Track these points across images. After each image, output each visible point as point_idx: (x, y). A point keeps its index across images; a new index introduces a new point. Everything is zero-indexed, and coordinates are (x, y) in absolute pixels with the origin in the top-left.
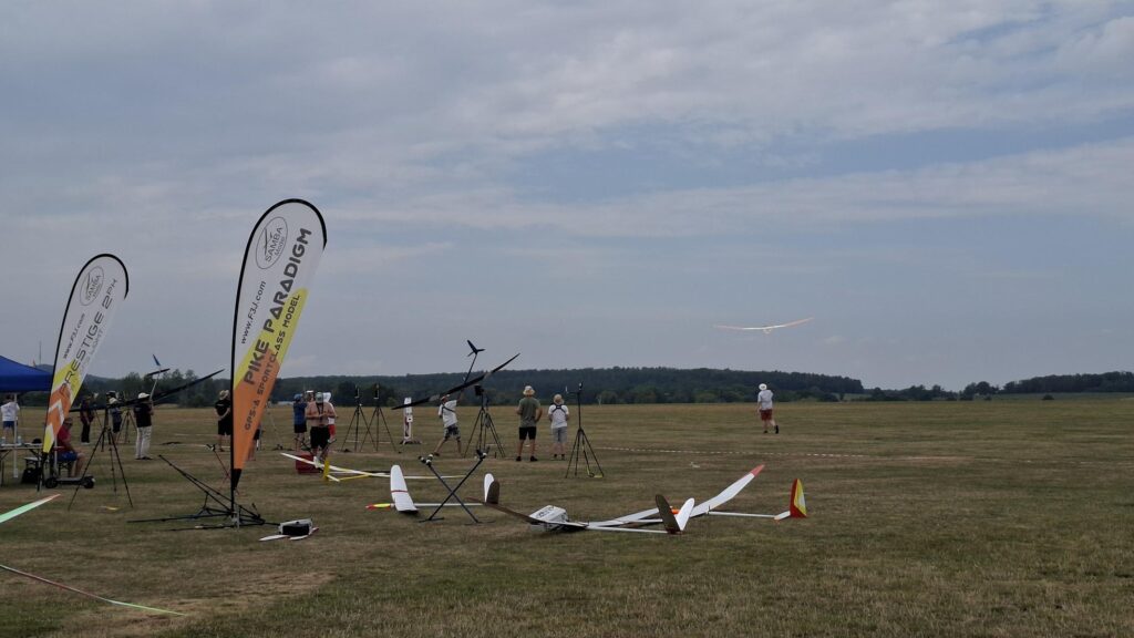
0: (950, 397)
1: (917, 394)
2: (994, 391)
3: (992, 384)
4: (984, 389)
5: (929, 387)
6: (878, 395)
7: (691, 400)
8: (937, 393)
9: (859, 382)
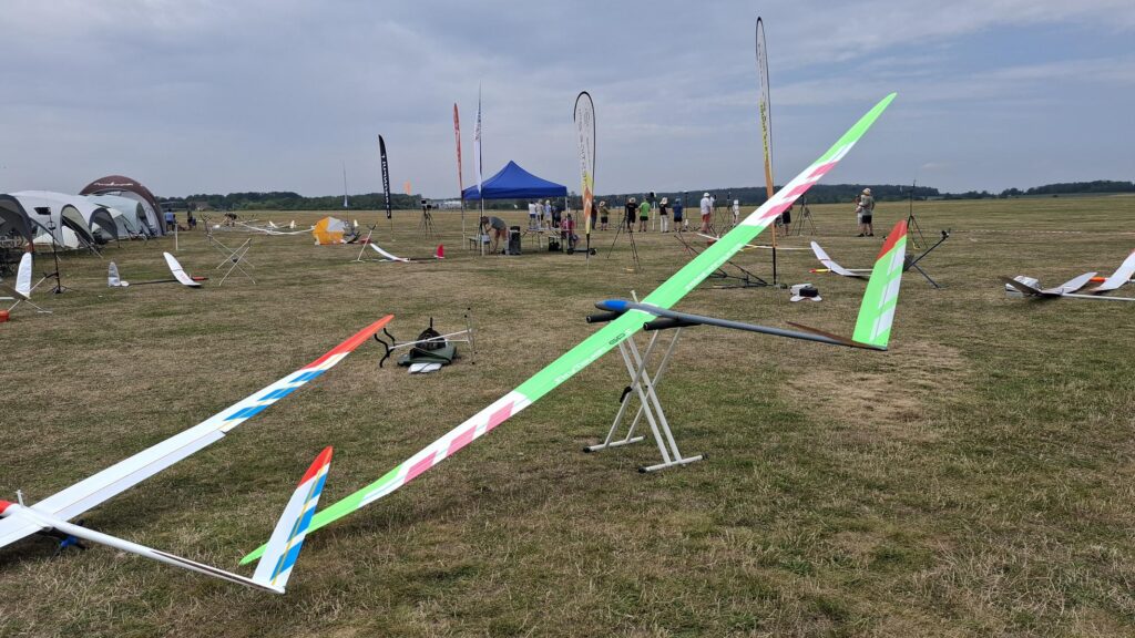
0: (993, 197)
1: (972, 196)
2: (1020, 193)
3: (1020, 189)
4: (1014, 193)
5: (980, 192)
6: (948, 197)
7: (837, 202)
8: (984, 195)
9: (936, 190)
